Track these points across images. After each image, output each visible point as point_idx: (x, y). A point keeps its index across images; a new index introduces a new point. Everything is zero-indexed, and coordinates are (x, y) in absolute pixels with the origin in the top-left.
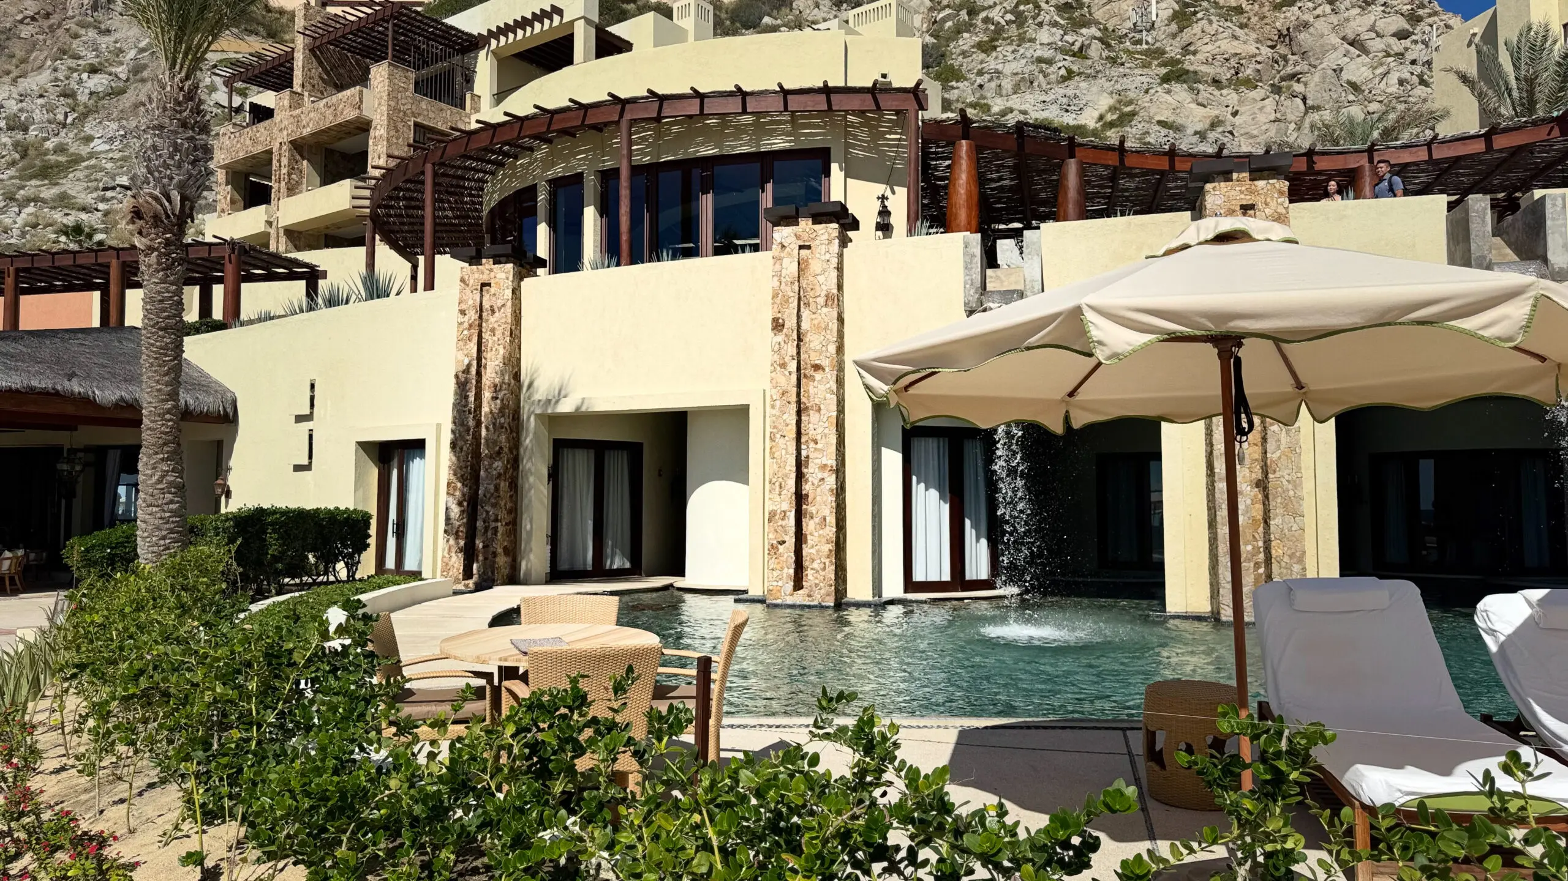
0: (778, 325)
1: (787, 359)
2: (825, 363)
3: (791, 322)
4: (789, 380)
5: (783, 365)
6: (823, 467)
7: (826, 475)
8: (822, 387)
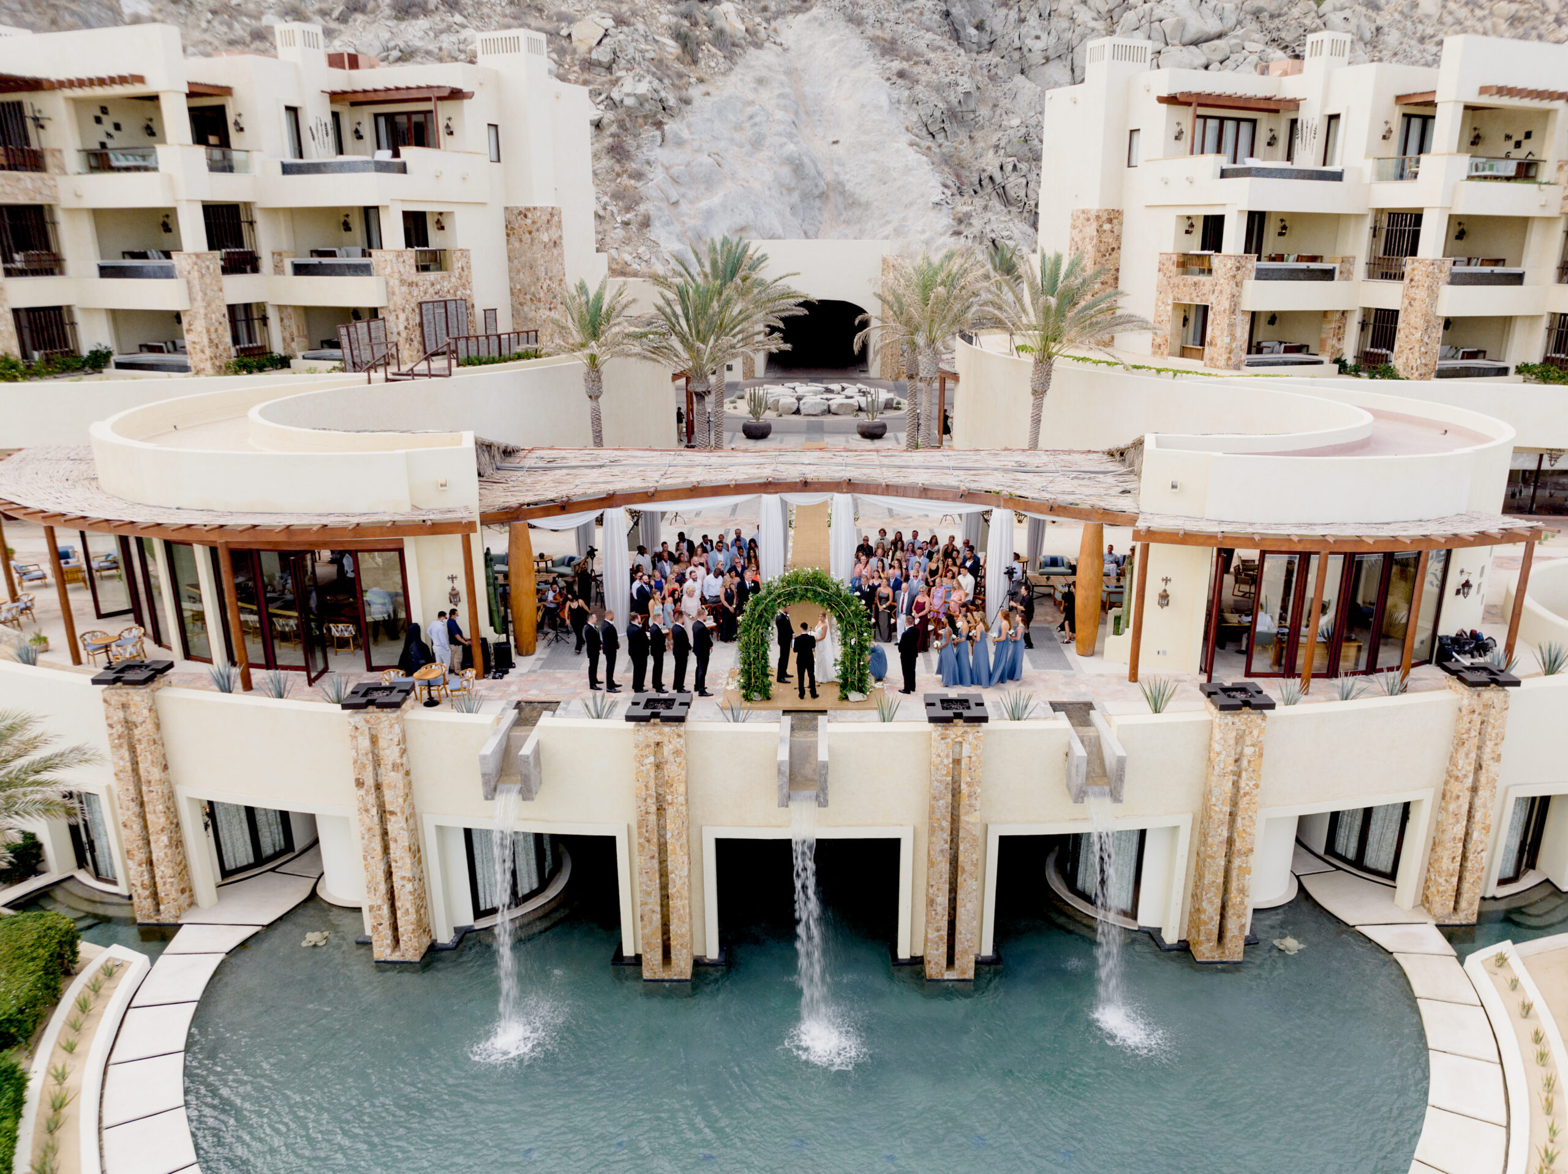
0: (360, 783)
1: (369, 806)
2: (398, 810)
3: (370, 782)
4: (372, 820)
5: (367, 811)
6: (403, 878)
7: (405, 882)
8: (396, 826)
